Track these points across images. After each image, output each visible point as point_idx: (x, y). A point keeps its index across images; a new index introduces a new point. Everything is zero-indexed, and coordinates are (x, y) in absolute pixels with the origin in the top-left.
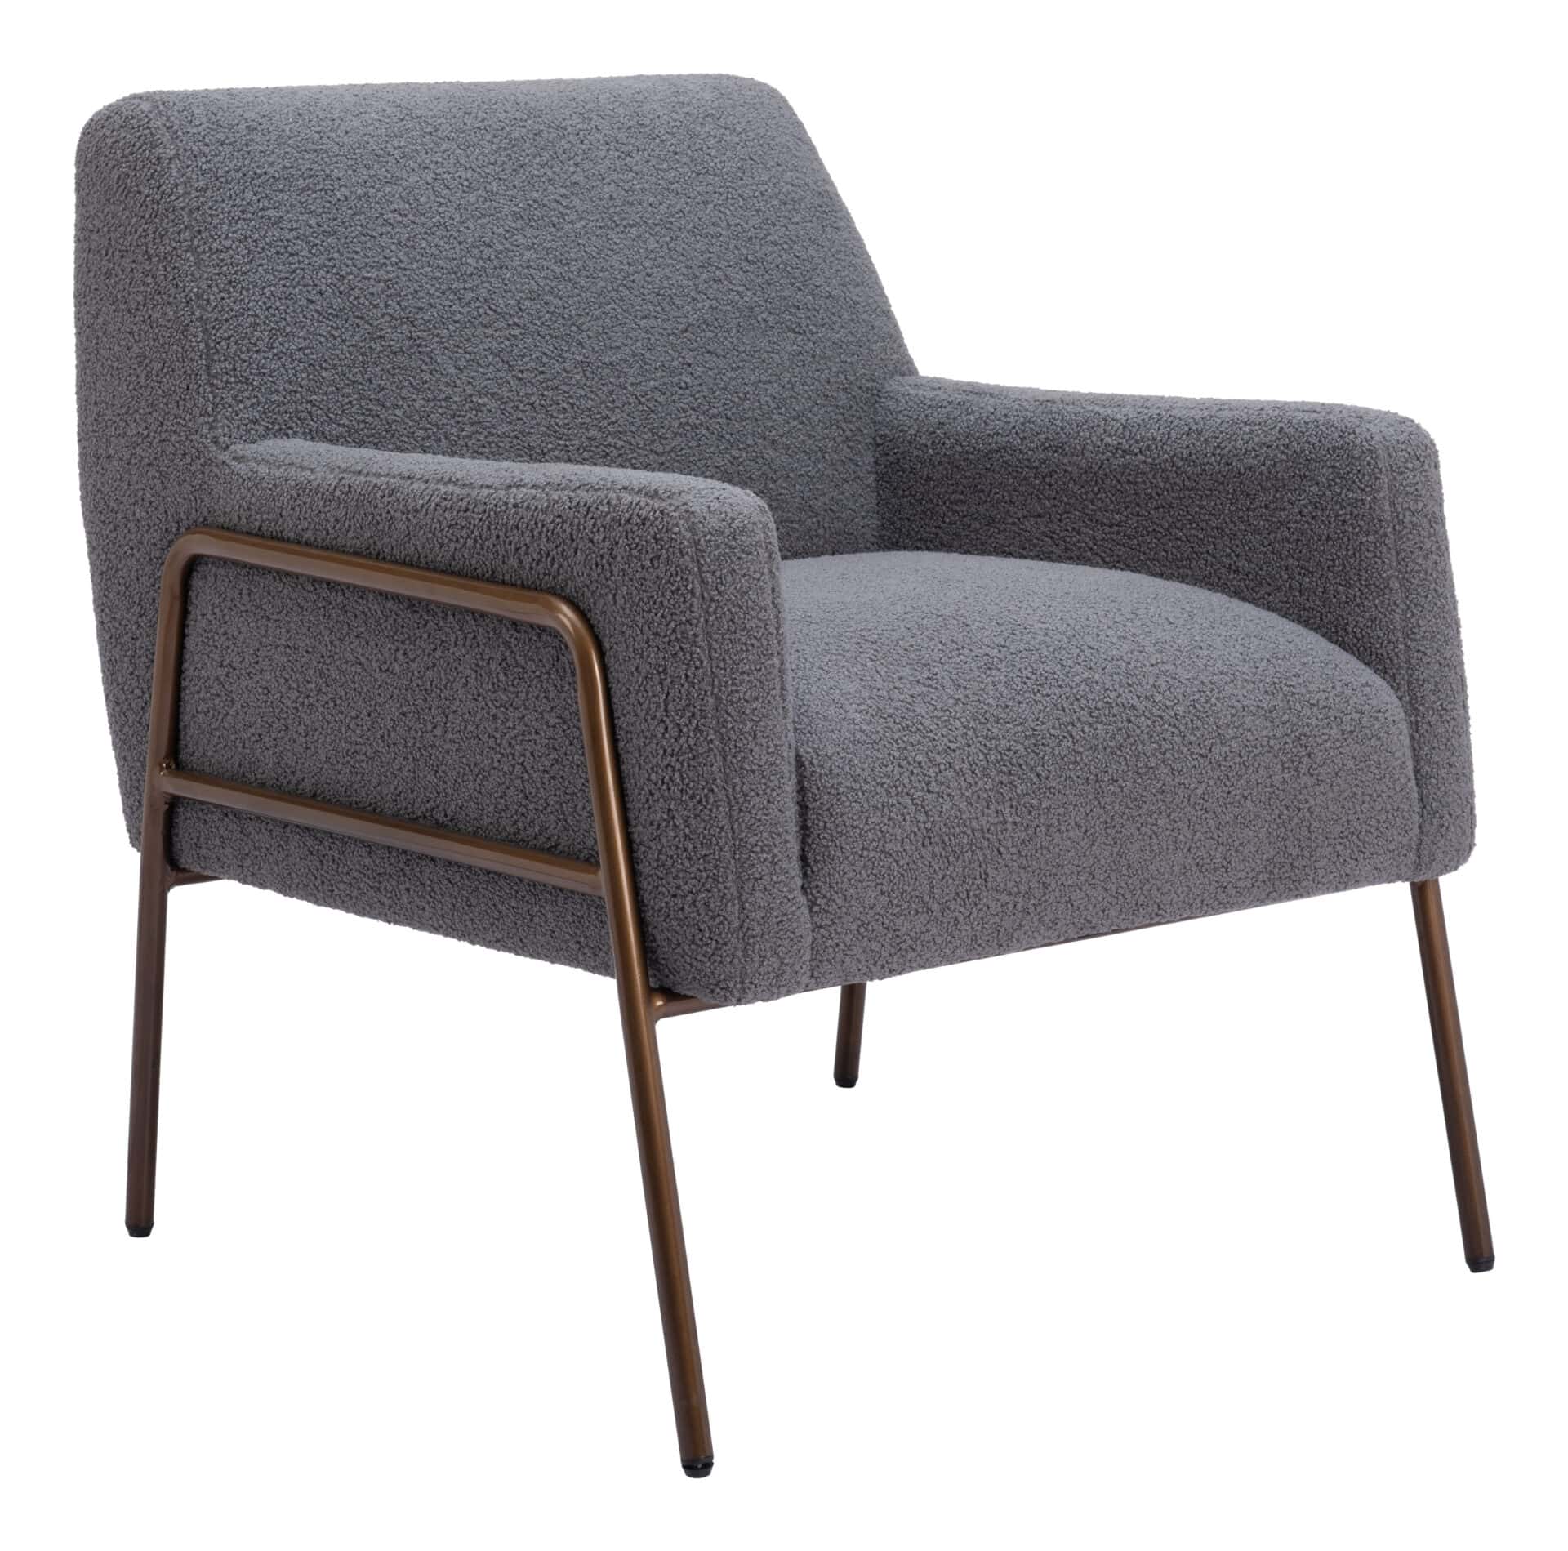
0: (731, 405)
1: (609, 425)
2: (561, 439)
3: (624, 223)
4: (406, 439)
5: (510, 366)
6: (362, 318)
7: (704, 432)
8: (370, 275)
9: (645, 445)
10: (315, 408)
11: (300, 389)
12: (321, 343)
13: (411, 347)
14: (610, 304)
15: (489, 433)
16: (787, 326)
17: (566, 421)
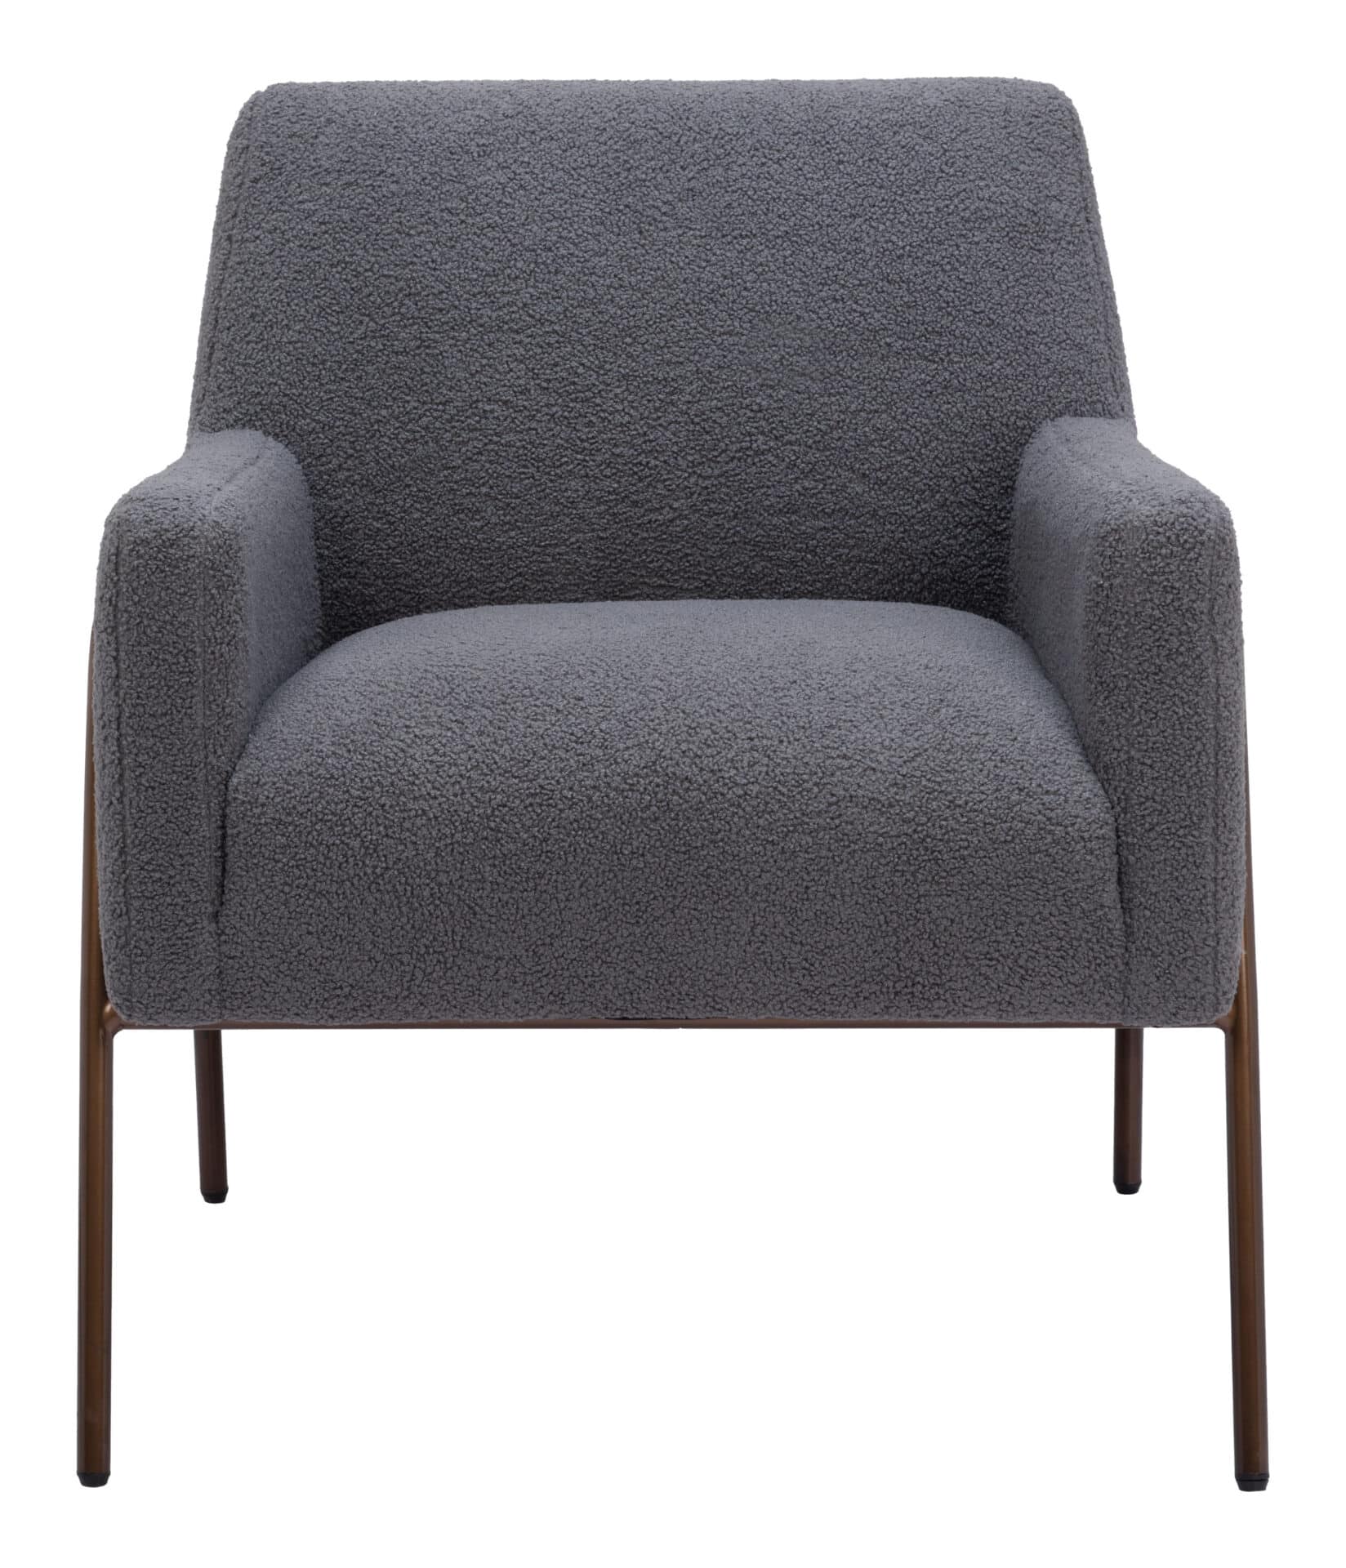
0: (815, 432)
1: (645, 442)
2: (581, 453)
3: (736, 233)
4: (387, 441)
5: (534, 374)
6: (368, 315)
7: (771, 459)
8: (392, 273)
9: (688, 466)
10: (291, 402)
11: (280, 382)
12: (316, 338)
13: (418, 347)
14: (684, 316)
15: (490, 440)
16: (918, 353)
17: (590, 436)
